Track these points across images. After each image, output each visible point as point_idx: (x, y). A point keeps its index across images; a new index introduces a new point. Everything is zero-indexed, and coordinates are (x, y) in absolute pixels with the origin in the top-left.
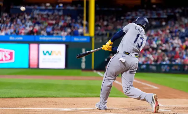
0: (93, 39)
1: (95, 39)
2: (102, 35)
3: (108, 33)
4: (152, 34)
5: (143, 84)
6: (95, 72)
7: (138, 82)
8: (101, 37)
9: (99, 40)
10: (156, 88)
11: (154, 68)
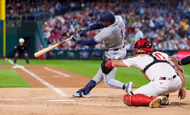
0: (4, 23)
1: (7, 23)
2: (15, 18)
3: (21, 16)
4: (69, 17)
5: (55, 72)
6: (6, 59)
7: (50, 70)
8: (13, 21)
9: (11, 24)
10: (67, 76)
11: (72, 54)
